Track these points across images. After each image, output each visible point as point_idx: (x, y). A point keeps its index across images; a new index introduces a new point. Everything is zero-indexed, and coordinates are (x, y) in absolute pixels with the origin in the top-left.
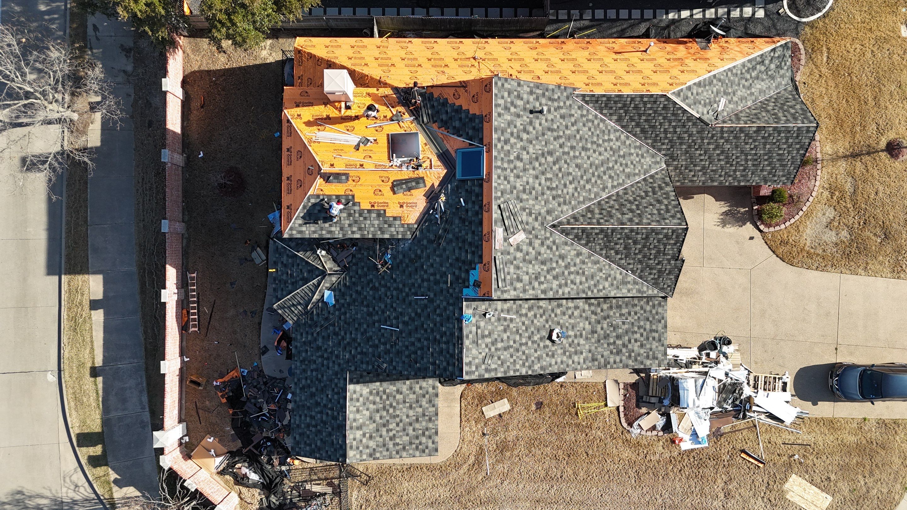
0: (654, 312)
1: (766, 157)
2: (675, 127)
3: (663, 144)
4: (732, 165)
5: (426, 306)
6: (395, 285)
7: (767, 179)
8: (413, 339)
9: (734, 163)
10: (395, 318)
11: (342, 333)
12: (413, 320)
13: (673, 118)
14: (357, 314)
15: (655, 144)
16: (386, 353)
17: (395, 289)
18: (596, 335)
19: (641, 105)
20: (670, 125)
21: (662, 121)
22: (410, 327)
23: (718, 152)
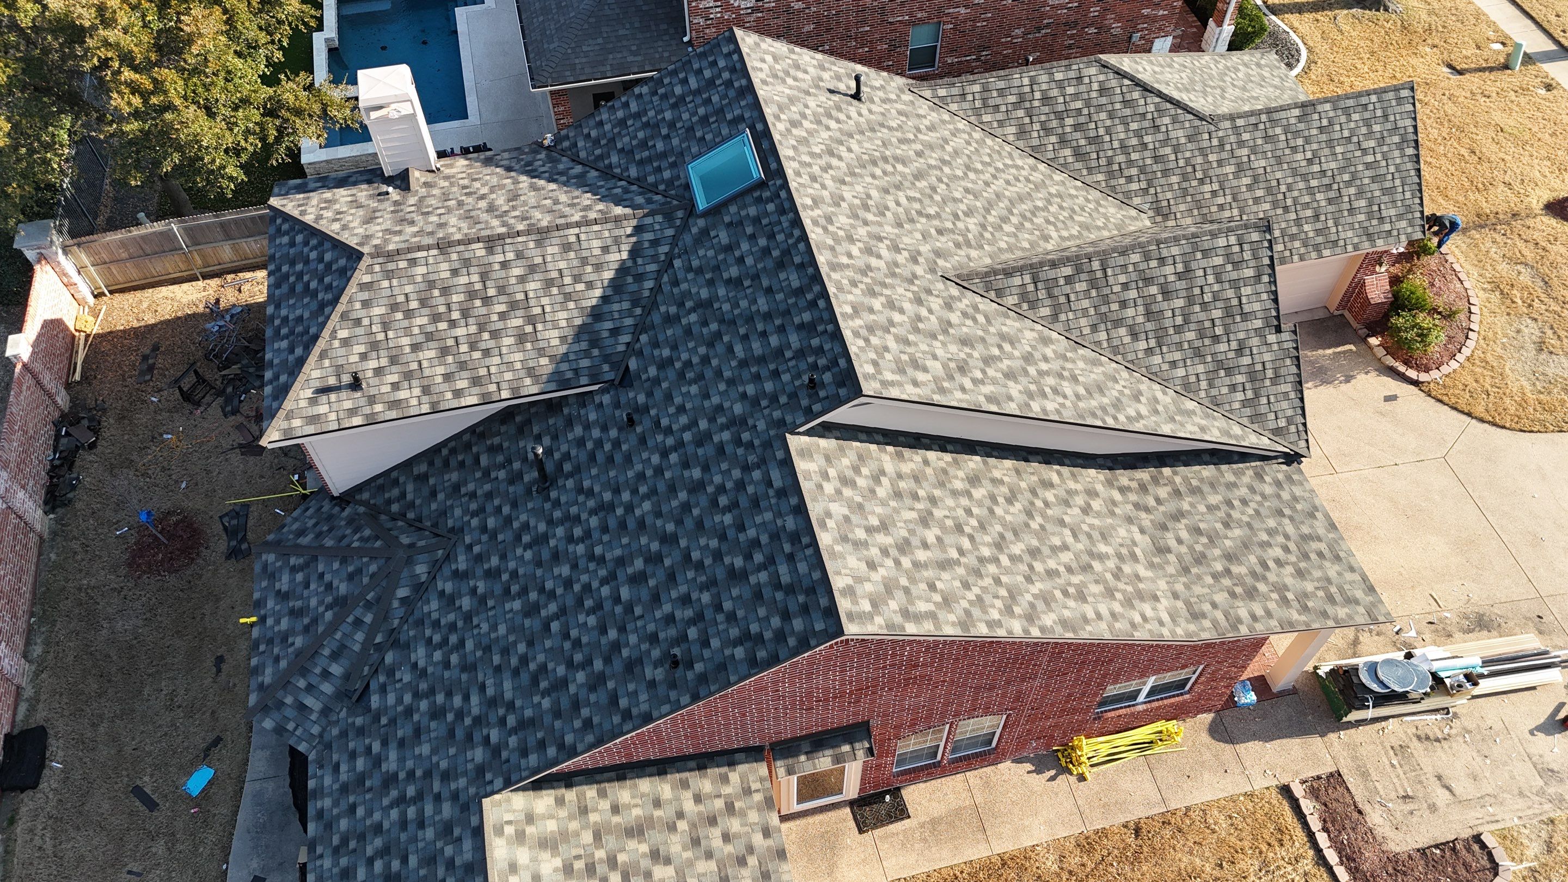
0: (1285, 495)
1: (1346, 177)
2: (1138, 134)
3: (1129, 179)
4: (1286, 209)
5: (686, 507)
6: (591, 503)
7: (1371, 230)
8: (667, 608)
9: (1289, 202)
10: (604, 581)
11: (457, 701)
12: (656, 559)
13: (1128, 112)
14: (494, 627)
15: (1113, 182)
16: (592, 688)
17: (593, 512)
18: (1172, 558)
19: (1055, 92)
20: (1127, 131)
21: (1108, 123)
22: (652, 583)
23: (1246, 181)
